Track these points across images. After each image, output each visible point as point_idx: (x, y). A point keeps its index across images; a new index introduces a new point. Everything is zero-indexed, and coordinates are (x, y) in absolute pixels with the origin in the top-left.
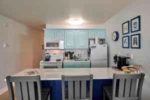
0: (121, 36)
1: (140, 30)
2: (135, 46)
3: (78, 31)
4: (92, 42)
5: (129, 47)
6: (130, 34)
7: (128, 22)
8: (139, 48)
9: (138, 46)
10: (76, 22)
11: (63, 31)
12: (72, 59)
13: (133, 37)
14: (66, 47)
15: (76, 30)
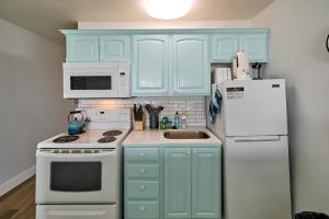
12: (157, 127)
14: (136, 92)
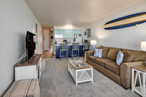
0: (86, 33)
1: (90, 32)
4: (76, 36)
7: (88, 29)
9: (90, 37)
10: (69, 27)
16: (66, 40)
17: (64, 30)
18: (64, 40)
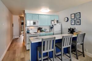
0: (70, 20)
1: (80, 18)
2: (78, 24)
3: (46, 16)
5: (75, 25)
6: (75, 19)
7: (74, 14)
8: (80, 24)
9: (79, 24)
11: (38, 15)
13: (77, 20)
15: (45, 15)
16: (41, 27)
17: (38, 14)
18: (39, 27)
